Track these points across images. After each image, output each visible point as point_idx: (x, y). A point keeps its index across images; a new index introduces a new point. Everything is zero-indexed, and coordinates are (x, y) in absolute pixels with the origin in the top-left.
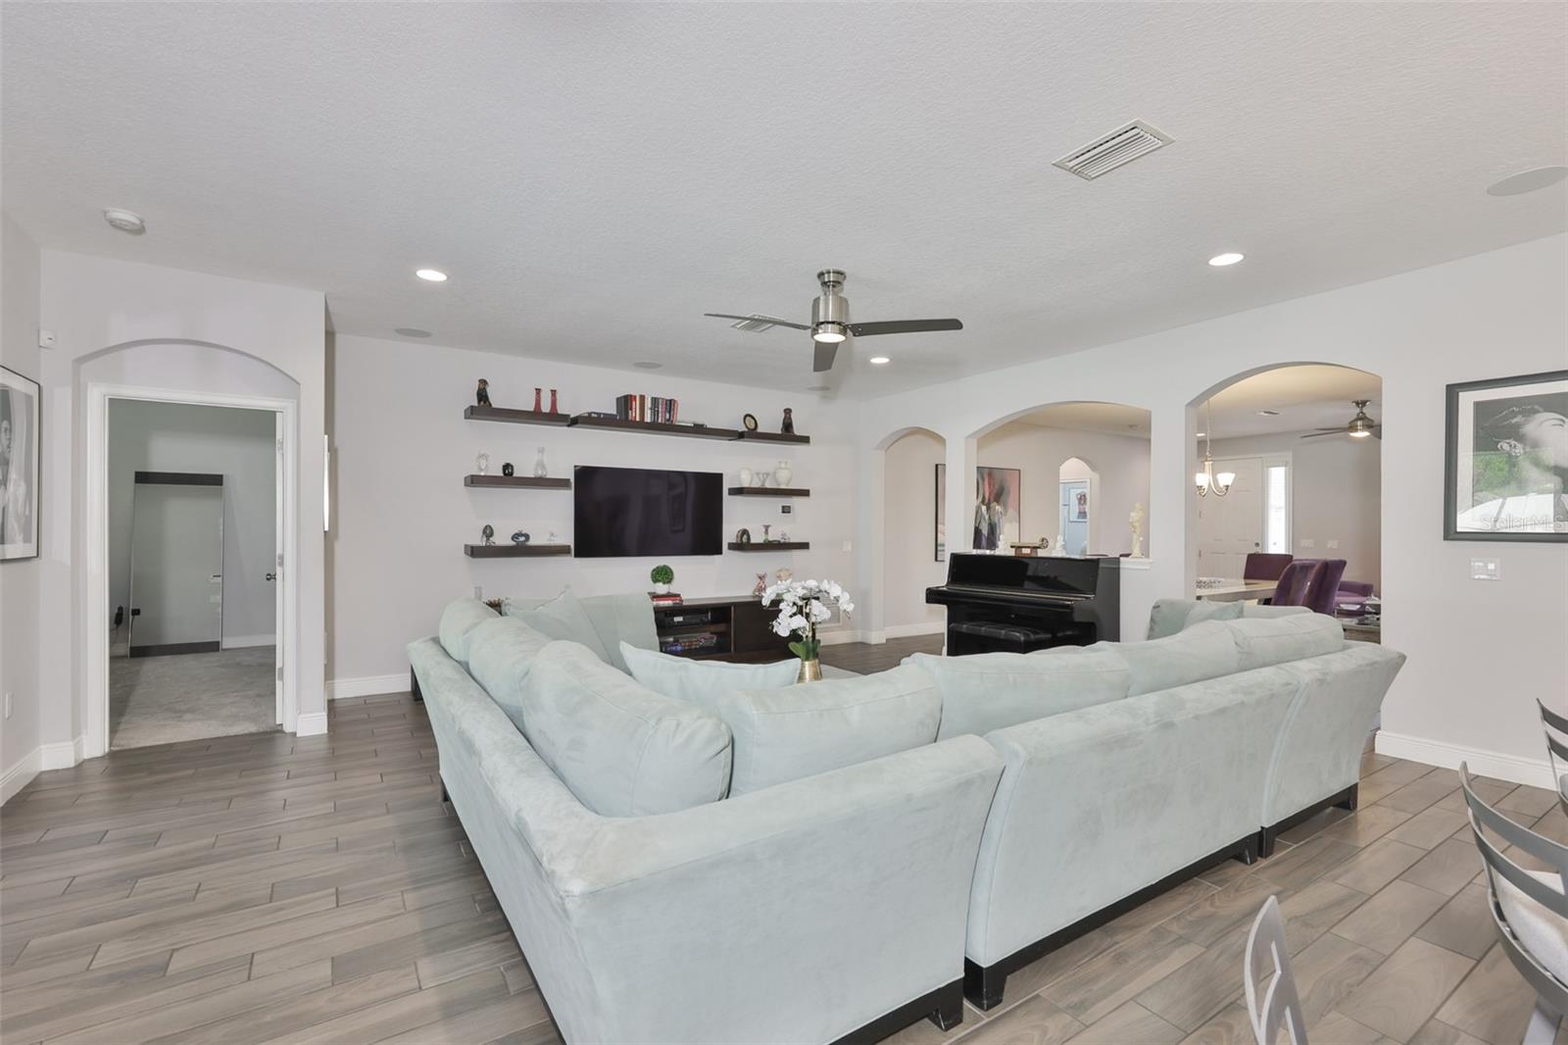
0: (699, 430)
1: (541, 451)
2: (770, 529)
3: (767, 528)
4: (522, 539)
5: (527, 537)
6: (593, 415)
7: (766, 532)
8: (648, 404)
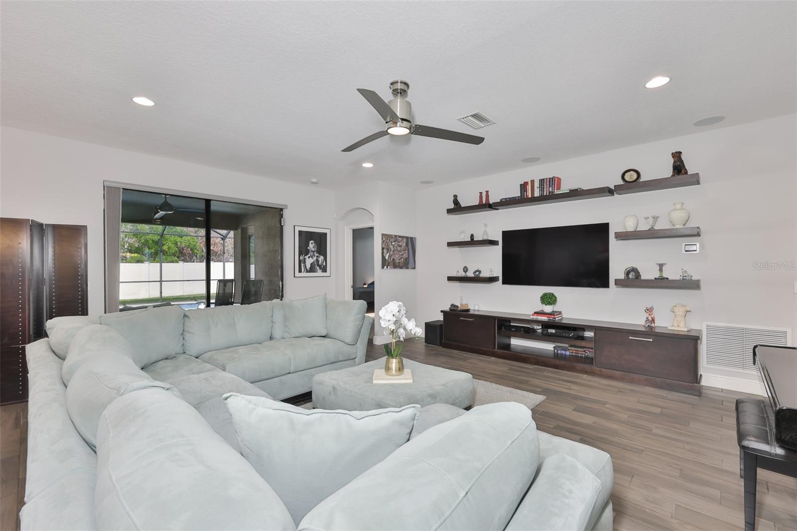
0: (575, 194)
1: (486, 225)
2: (664, 268)
3: (661, 266)
4: (477, 273)
5: (480, 272)
6: (503, 200)
7: (661, 270)
8: (537, 184)
